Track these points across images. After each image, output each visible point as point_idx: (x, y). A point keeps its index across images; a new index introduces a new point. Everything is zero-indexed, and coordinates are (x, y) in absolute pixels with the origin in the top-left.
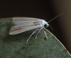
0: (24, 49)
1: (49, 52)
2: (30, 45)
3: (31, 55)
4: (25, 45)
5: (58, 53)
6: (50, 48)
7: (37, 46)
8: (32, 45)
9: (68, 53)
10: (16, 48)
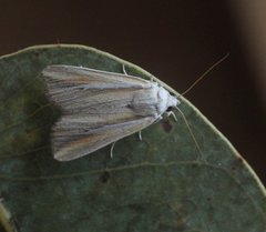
0: (109, 182)
1: (190, 179)
2: (123, 161)
3: (136, 198)
4: (110, 167)
5: (216, 175)
6: (188, 162)
7: (147, 163)
8: (129, 163)
9: (247, 170)
10: (82, 182)
